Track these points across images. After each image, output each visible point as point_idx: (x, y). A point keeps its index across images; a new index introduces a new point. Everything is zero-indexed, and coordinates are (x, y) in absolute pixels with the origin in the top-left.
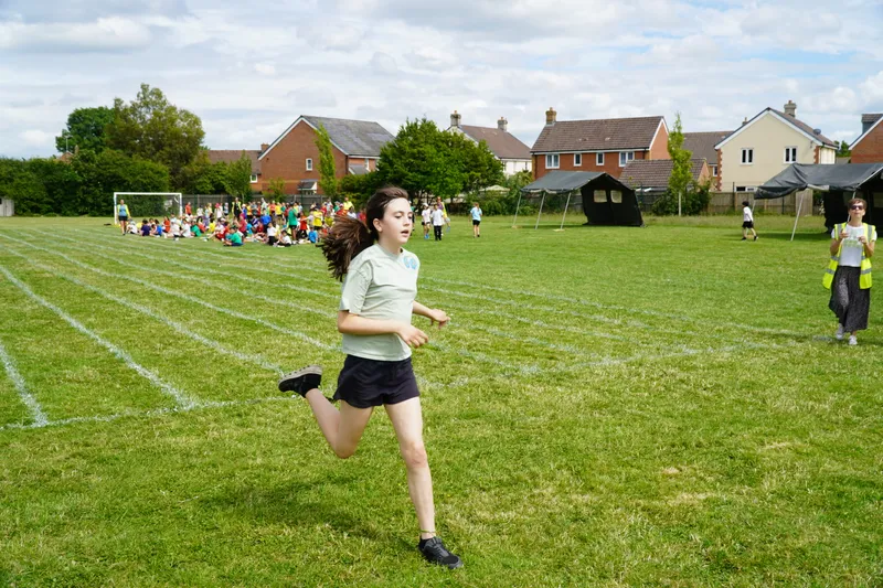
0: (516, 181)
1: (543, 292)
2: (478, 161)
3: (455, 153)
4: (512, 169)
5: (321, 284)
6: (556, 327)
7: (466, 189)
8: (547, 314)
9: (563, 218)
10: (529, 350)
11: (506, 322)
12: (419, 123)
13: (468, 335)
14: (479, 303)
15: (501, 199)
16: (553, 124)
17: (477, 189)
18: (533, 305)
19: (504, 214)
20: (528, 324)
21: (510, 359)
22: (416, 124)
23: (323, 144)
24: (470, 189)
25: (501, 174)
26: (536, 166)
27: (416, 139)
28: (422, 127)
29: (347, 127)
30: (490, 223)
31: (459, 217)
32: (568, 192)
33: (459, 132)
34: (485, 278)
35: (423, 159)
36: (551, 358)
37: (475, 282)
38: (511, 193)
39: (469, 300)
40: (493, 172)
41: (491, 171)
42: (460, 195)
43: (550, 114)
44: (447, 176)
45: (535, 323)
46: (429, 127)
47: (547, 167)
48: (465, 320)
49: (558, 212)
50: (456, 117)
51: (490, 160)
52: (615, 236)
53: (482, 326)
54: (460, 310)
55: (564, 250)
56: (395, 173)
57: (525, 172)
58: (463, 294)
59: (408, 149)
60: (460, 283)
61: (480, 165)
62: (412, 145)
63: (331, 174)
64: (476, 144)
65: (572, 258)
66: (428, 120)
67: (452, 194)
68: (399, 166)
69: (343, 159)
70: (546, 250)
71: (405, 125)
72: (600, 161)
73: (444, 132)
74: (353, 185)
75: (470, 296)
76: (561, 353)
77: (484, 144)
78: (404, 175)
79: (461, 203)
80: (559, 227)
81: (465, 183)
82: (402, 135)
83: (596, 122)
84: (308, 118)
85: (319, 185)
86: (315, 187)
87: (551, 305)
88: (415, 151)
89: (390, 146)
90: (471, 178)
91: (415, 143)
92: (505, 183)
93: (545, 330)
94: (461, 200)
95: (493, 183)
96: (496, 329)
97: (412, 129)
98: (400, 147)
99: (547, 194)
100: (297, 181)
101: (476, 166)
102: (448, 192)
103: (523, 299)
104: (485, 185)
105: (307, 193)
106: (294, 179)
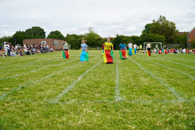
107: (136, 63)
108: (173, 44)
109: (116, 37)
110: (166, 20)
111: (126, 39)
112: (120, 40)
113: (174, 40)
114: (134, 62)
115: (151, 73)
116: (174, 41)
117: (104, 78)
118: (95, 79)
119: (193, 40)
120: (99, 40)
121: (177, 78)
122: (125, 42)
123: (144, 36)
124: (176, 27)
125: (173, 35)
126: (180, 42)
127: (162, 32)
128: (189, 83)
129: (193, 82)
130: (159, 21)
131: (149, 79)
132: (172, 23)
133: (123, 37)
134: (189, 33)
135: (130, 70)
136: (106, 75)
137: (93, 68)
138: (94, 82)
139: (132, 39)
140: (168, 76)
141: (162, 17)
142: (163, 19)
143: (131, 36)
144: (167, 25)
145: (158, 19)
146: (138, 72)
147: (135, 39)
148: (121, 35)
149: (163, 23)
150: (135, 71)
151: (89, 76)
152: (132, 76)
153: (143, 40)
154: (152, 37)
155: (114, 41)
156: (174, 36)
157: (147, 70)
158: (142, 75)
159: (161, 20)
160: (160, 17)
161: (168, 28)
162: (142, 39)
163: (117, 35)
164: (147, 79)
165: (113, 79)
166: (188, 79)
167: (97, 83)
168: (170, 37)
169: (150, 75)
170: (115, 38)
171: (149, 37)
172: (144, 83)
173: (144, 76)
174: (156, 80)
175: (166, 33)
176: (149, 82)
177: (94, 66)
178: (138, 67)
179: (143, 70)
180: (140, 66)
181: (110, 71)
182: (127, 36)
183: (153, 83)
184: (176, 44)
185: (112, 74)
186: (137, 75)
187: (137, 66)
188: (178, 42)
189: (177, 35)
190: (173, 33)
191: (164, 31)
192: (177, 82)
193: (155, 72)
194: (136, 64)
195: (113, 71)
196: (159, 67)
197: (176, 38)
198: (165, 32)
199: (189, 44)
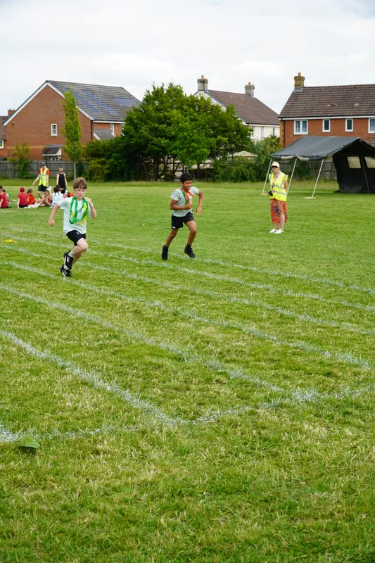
0: (265, 147)
1: (302, 272)
2: (225, 126)
3: (202, 118)
4: (260, 134)
5: (51, 262)
6: (327, 323)
7: (212, 156)
8: (312, 304)
9: (316, 186)
10: (299, 359)
11: (265, 316)
12: (166, 87)
13: (219, 337)
14: (230, 287)
15: (249, 166)
16: (301, 90)
17: (224, 155)
18: (295, 292)
19: (253, 181)
20: (293, 319)
21: (276, 376)
22: (162, 88)
23: (70, 109)
24: (217, 154)
25: (249, 140)
26: (284, 131)
27: (162, 103)
28: (168, 91)
29: (93, 93)
30: (238, 190)
31: (206, 184)
32: (321, 159)
33: (206, 96)
34: (236, 255)
35: (169, 124)
36: (329, 374)
37: (225, 259)
38: (259, 160)
39: (218, 284)
40: (240, 138)
41: (238, 137)
42: (208, 161)
43: (299, 79)
44: (193, 141)
45: (302, 317)
46: (175, 92)
47: (295, 133)
48: (214, 313)
49: (307, 179)
50: (203, 82)
51: (238, 125)
52: (370, 204)
53: (235, 322)
54: (209, 297)
55: (318, 220)
56: (140, 138)
57: (273, 137)
58: (211, 276)
59: (153, 114)
60: (208, 261)
61: (227, 131)
62: (157, 110)
63: (77, 140)
64: (224, 109)
65: (329, 230)
66: (175, 84)
67: (199, 159)
68: (144, 131)
69: (89, 124)
70: (300, 220)
71: (151, 90)
72: (349, 127)
73: (191, 96)
74: (98, 151)
75: (220, 277)
76: (341, 366)
77: (232, 109)
78: (148, 141)
79: (208, 169)
80: (310, 195)
81: (211, 148)
82: (148, 99)
83: (344, 88)
84: (54, 83)
85: (64, 150)
86: (59, 153)
87: (315, 291)
88: (161, 115)
89: (135, 110)
90: (219, 143)
91: (162, 107)
92: (252, 149)
93: (314, 328)
94: (208, 166)
95: (240, 149)
96: (253, 328)
97: (158, 93)
98: (146, 112)
99: (298, 159)
100: (41, 147)
101: (223, 132)
102: (195, 158)
103: (283, 281)
104: (232, 151)
105: (51, 159)
106: (38, 144)
134: (5, 124)
199: (5, 162)
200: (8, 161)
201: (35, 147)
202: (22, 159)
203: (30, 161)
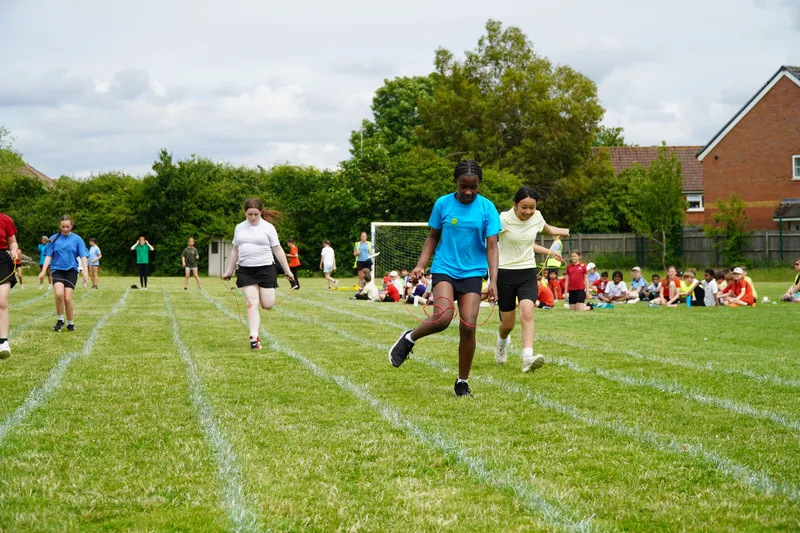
84: (796, 72)
100: (772, 204)
105: (793, 228)
106: (768, 198)
107: (340, 380)
108: (585, 231)
109: (154, 174)
110: (526, 57)
111: (235, 194)
112: (182, 195)
113: (592, 205)
114: (321, 372)
115: (461, 453)
116: (590, 212)
117: (133, 486)
118: (69, 491)
119: (728, 206)
120: (18, 192)
121: (642, 482)
122: (221, 211)
123: (374, 168)
124: (602, 112)
125: (580, 171)
126: (632, 220)
127: (501, 143)
128: (725, 510)
129: (751, 501)
130: (484, 63)
131: (454, 492)
132: (569, 77)
133: (207, 172)
134: (701, 158)
135: (302, 430)
136: (142, 462)
137: (21, 413)
138: (72, 515)
139: (279, 192)
140: (584, 471)
141: (503, 29)
142: (509, 45)
143: (268, 167)
144: (542, 91)
145: (473, 48)
146: (369, 443)
147: (305, 193)
148: (191, 159)
149: (507, 74)
150: (342, 434)
151: (19, 471)
152: (330, 470)
153: (361, 199)
154: (429, 177)
155: (141, 207)
156: (590, 174)
157: (425, 428)
158: (401, 464)
159: (494, 57)
160: (486, 33)
161: (548, 116)
162: (356, 193)
163: (164, 162)
164: (444, 493)
165: (201, 491)
166: (716, 484)
167: (96, 520)
168: (564, 180)
169: (454, 460)
170: (148, 180)
171: (408, 179)
172: (431, 519)
173: (414, 471)
174: (510, 493)
175: (530, 151)
176: (457, 510)
177: (33, 403)
178: (359, 406)
179: (397, 425)
180: (375, 402)
181: (166, 436)
182: (237, 166)
183: (489, 514)
184: (603, 236)
185: (183, 458)
186: (366, 465)
187: (346, 399)
188: (616, 222)
189: (610, 165)
190: (583, 152)
191: (514, 138)
192: (649, 506)
193: (489, 443)
194: (339, 390)
195: (180, 435)
196: (511, 403)
197: (601, 189)
198: (528, 142)
199: (700, 235)
200: (704, 234)
201: (760, 204)
202: (731, 227)
203: (748, 233)
